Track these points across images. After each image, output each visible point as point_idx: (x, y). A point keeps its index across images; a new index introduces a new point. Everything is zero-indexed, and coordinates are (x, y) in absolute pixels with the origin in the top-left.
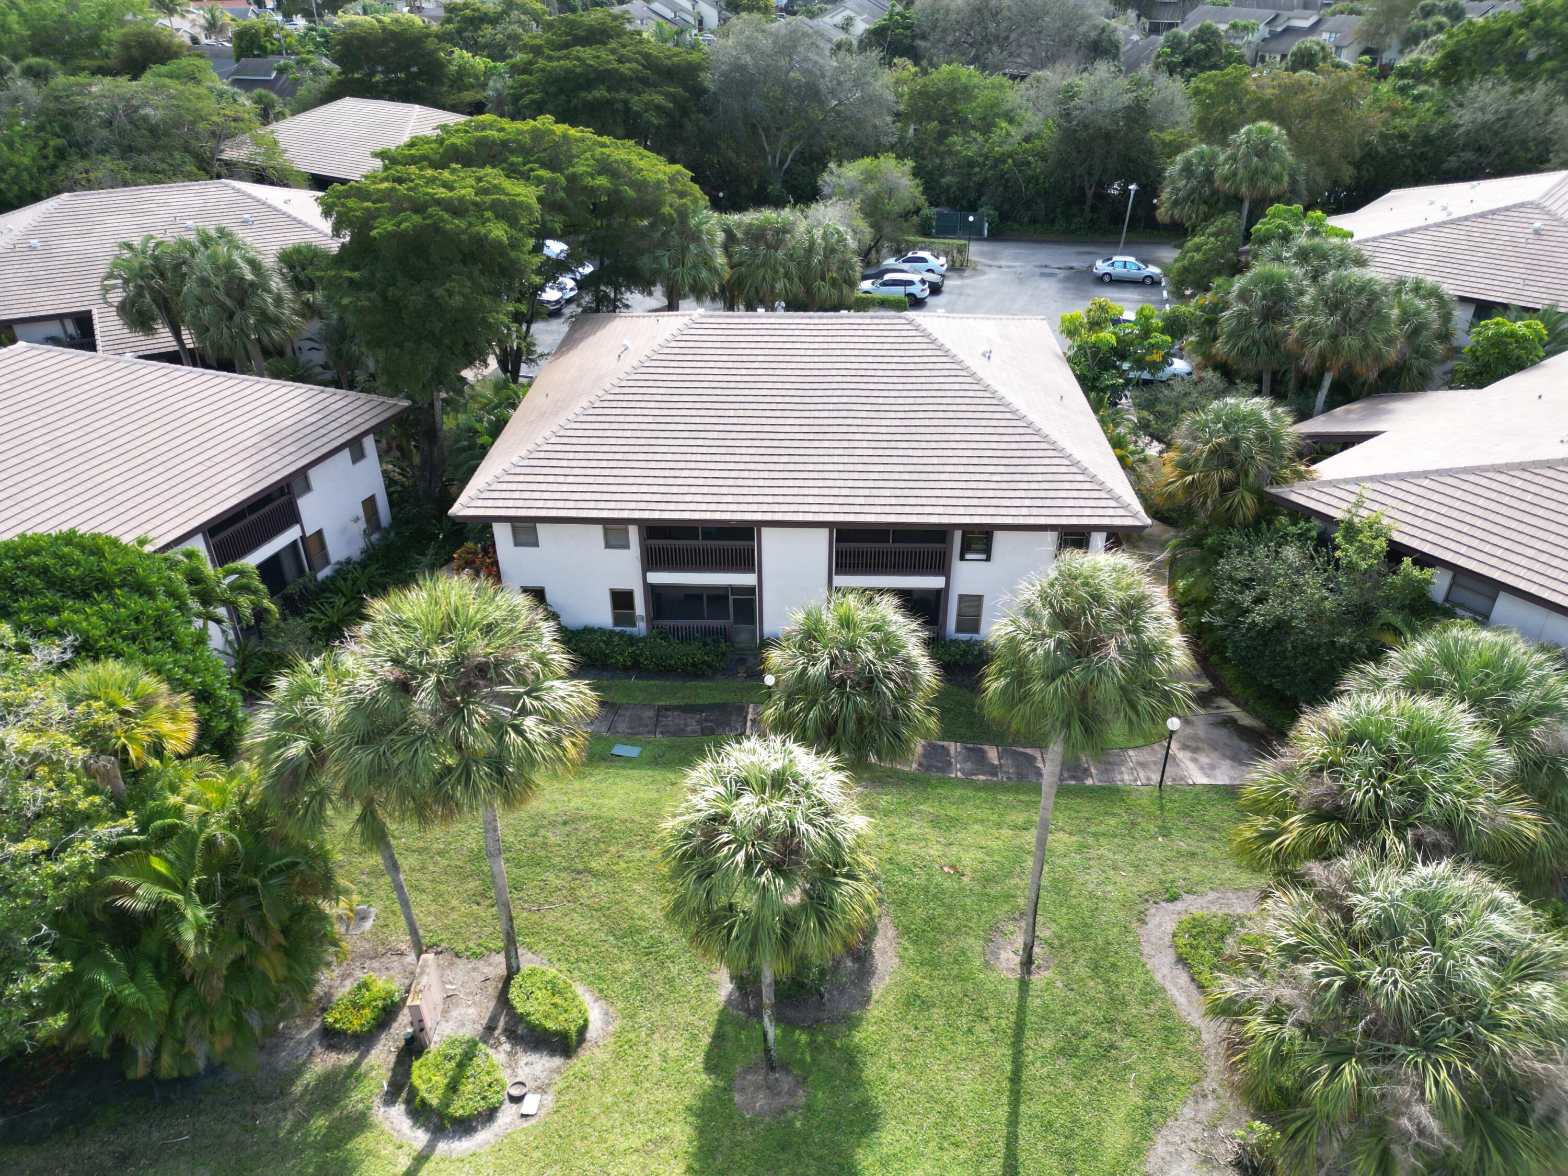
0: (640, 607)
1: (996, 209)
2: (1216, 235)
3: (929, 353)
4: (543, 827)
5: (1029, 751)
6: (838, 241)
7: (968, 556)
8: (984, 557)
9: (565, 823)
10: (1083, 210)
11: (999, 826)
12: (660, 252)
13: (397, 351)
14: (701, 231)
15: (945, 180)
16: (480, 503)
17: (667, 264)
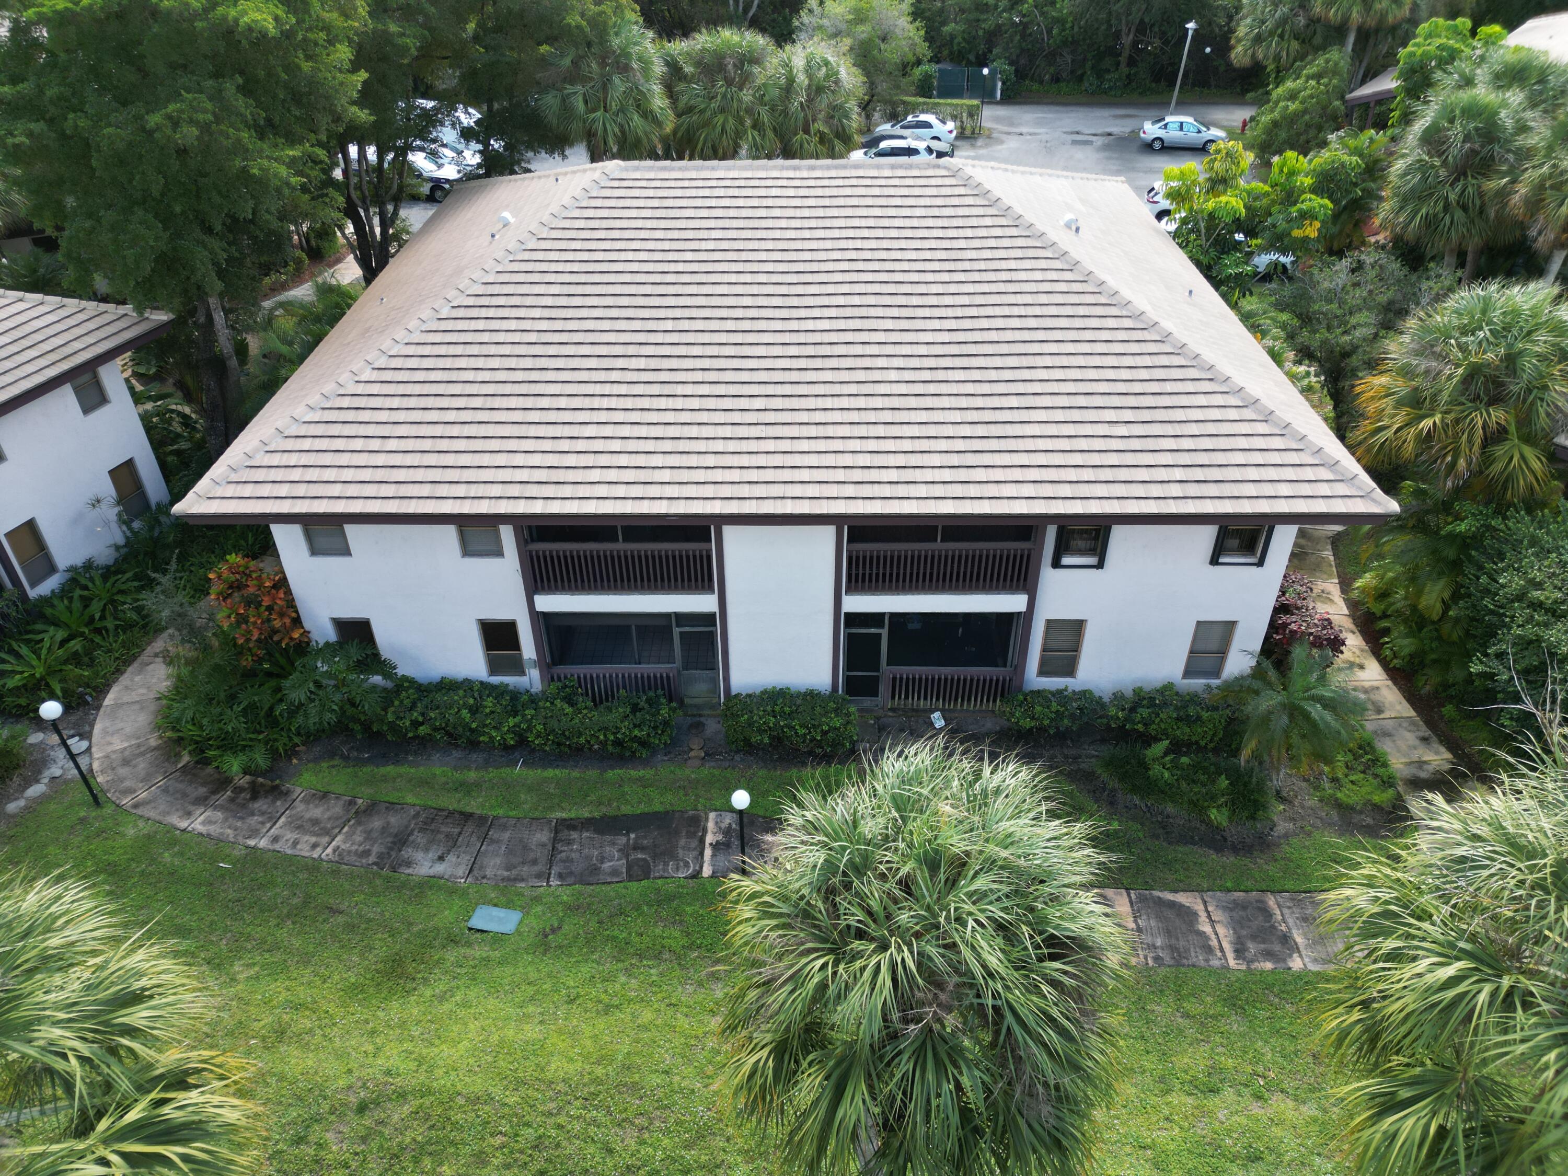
0: (528, 648)
1: (1011, 64)
2: (1318, 77)
3: (988, 221)
4: (317, 1119)
5: (1182, 898)
6: (827, 76)
7: (1066, 560)
8: (1092, 560)
9: (362, 1108)
10: (1118, 64)
11: (1164, 1085)
12: (569, 89)
13: (88, 224)
14: (628, 55)
15: (948, 29)
16: (231, 491)
17: (581, 107)
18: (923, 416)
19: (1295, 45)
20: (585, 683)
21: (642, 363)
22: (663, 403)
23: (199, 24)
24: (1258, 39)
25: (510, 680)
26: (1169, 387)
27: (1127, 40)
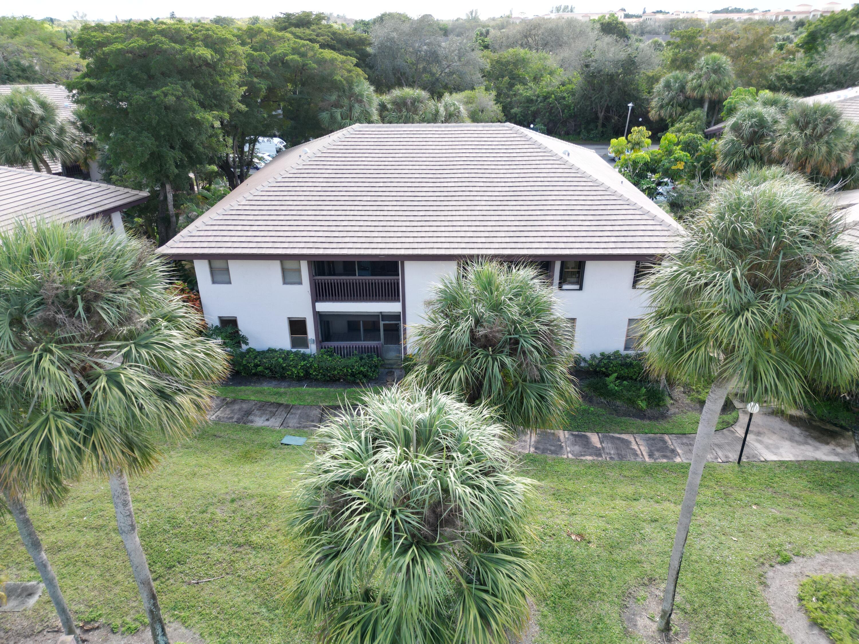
0: (311, 333)
1: (545, 126)
2: (691, 121)
4: (213, 504)
5: (624, 436)
7: (565, 287)
8: (577, 287)
9: (233, 501)
10: (597, 127)
11: (612, 497)
12: (334, 110)
13: (122, 136)
14: (362, 95)
17: (339, 117)
18: (497, 218)
19: (679, 109)
20: (338, 350)
21: (369, 198)
22: (378, 213)
23: (178, 57)
24: (662, 107)
25: (302, 350)
26: (609, 207)
27: (601, 115)
